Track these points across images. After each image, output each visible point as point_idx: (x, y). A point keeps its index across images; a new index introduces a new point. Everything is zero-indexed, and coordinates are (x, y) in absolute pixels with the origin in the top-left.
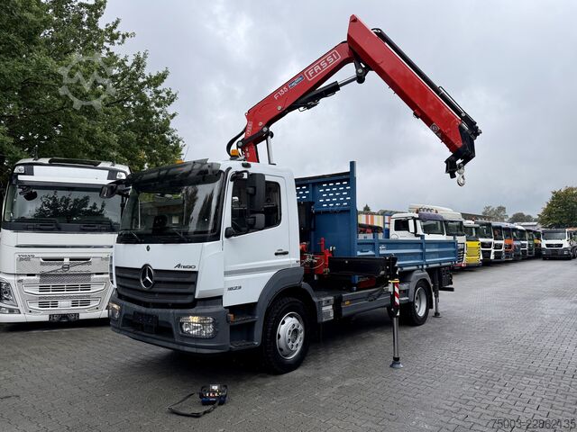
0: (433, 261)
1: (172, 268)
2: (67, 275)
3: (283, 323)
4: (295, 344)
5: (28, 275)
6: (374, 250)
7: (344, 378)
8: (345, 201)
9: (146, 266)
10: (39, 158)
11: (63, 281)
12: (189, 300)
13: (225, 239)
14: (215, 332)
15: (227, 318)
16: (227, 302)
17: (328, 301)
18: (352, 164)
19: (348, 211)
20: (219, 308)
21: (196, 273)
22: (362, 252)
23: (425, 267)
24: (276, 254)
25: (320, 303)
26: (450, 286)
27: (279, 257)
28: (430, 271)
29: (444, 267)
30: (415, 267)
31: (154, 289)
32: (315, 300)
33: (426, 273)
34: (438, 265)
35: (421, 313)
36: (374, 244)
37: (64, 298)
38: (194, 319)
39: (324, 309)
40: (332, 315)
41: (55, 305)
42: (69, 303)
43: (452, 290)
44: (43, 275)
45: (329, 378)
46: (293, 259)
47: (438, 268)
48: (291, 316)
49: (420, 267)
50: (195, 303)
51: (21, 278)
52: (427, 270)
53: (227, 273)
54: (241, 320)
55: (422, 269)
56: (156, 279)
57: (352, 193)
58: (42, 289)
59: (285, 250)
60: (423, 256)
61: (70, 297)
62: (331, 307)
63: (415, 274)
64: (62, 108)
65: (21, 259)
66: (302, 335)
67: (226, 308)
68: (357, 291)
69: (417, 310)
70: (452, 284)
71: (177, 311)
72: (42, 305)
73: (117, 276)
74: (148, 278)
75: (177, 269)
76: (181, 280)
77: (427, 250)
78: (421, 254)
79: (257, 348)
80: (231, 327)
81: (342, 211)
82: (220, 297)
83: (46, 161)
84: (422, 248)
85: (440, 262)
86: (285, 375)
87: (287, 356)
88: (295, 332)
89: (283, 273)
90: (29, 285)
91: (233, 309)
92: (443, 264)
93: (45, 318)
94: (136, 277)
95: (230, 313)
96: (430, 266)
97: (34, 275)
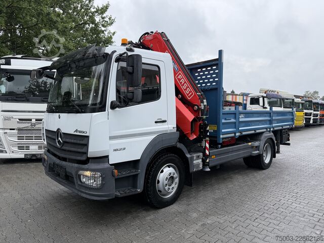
0: (277, 126)
1: (72, 132)
2: (34, 130)
3: (162, 171)
4: (171, 187)
5: (11, 129)
6: (235, 118)
7: (207, 215)
8: (214, 81)
9: (59, 129)
10: (17, 55)
11: (32, 133)
12: (84, 158)
13: (110, 110)
14: (102, 185)
15: (113, 172)
16: (113, 160)
17: (198, 156)
18: (220, 52)
19: (216, 89)
20: (106, 165)
21: (88, 137)
22: (226, 119)
23: (272, 129)
24: (156, 122)
25: (192, 158)
26: (288, 142)
27: (158, 124)
28: (275, 132)
29: (285, 129)
30: (265, 130)
31: (64, 148)
32: (188, 156)
33: (272, 134)
34: (281, 128)
35: (267, 161)
36: (235, 114)
37: (33, 144)
38: (88, 173)
39: (195, 162)
40: (201, 166)
41: (28, 148)
42: (37, 147)
43: (289, 144)
44: (19, 130)
45: (195, 215)
46: (171, 126)
47: (281, 130)
48: (169, 166)
49: (269, 130)
50: (88, 160)
51: (6, 131)
52: (273, 132)
53: (111, 138)
54: (125, 173)
55: (269, 131)
56: (64, 140)
57: (220, 75)
58: (20, 138)
59: (163, 119)
60: (271, 122)
61: (37, 144)
62: (201, 160)
63: (265, 135)
64: (37, 24)
65: (5, 119)
66: (177, 180)
67: (111, 165)
68: (221, 147)
69: (264, 158)
70: (289, 140)
71: (76, 165)
72: (20, 148)
73: (46, 136)
74: (60, 139)
75: (75, 133)
76: (78, 142)
77: (274, 118)
78: (270, 121)
79: (139, 194)
80: (116, 180)
81: (211, 89)
82: (107, 157)
83: (20, 56)
84: (270, 116)
85: (282, 126)
86: (163, 210)
87: (164, 195)
88: (172, 179)
89: (162, 137)
90: (11, 135)
91: (117, 166)
92: (284, 127)
93: (22, 156)
94: (54, 137)
95: (115, 169)
96: (275, 129)
97: (14, 129)
